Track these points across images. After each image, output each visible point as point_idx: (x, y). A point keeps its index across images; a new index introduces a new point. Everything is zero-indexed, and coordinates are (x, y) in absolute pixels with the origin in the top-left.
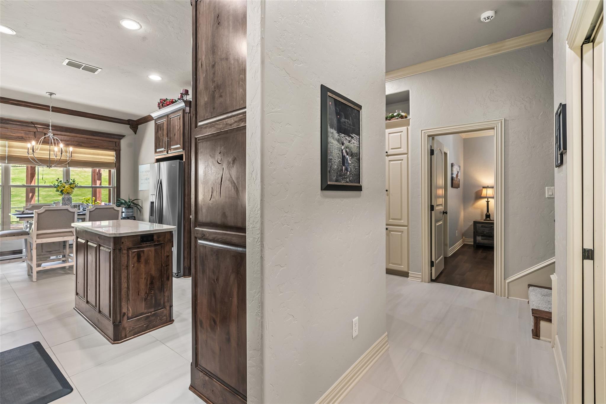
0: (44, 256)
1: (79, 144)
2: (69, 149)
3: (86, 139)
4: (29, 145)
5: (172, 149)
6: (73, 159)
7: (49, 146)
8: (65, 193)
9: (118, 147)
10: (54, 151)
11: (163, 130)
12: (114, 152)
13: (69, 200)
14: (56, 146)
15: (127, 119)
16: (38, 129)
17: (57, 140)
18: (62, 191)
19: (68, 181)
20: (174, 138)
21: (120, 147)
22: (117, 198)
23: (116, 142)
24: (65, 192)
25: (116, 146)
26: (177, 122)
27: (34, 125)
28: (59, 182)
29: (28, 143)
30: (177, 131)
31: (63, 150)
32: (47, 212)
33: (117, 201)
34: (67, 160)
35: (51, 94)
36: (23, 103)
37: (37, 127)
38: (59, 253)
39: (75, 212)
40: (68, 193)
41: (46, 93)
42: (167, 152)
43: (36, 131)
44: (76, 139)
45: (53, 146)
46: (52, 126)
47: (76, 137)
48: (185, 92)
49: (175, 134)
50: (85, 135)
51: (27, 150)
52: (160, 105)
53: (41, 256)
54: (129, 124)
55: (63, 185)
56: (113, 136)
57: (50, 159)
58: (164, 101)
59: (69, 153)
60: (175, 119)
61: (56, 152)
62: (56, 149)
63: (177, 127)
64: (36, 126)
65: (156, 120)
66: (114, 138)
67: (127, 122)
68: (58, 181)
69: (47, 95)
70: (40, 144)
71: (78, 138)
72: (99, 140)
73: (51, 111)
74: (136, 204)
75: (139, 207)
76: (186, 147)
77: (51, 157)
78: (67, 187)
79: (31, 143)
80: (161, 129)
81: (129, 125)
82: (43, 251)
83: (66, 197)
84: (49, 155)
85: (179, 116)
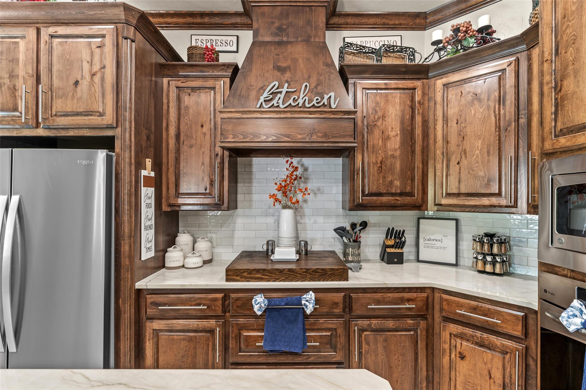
20: (75, 91)
26: (89, 51)
30: (87, 76)
42: (39, 126)
49: (77, 82)
60: (76, 42)
85: (99, 40)
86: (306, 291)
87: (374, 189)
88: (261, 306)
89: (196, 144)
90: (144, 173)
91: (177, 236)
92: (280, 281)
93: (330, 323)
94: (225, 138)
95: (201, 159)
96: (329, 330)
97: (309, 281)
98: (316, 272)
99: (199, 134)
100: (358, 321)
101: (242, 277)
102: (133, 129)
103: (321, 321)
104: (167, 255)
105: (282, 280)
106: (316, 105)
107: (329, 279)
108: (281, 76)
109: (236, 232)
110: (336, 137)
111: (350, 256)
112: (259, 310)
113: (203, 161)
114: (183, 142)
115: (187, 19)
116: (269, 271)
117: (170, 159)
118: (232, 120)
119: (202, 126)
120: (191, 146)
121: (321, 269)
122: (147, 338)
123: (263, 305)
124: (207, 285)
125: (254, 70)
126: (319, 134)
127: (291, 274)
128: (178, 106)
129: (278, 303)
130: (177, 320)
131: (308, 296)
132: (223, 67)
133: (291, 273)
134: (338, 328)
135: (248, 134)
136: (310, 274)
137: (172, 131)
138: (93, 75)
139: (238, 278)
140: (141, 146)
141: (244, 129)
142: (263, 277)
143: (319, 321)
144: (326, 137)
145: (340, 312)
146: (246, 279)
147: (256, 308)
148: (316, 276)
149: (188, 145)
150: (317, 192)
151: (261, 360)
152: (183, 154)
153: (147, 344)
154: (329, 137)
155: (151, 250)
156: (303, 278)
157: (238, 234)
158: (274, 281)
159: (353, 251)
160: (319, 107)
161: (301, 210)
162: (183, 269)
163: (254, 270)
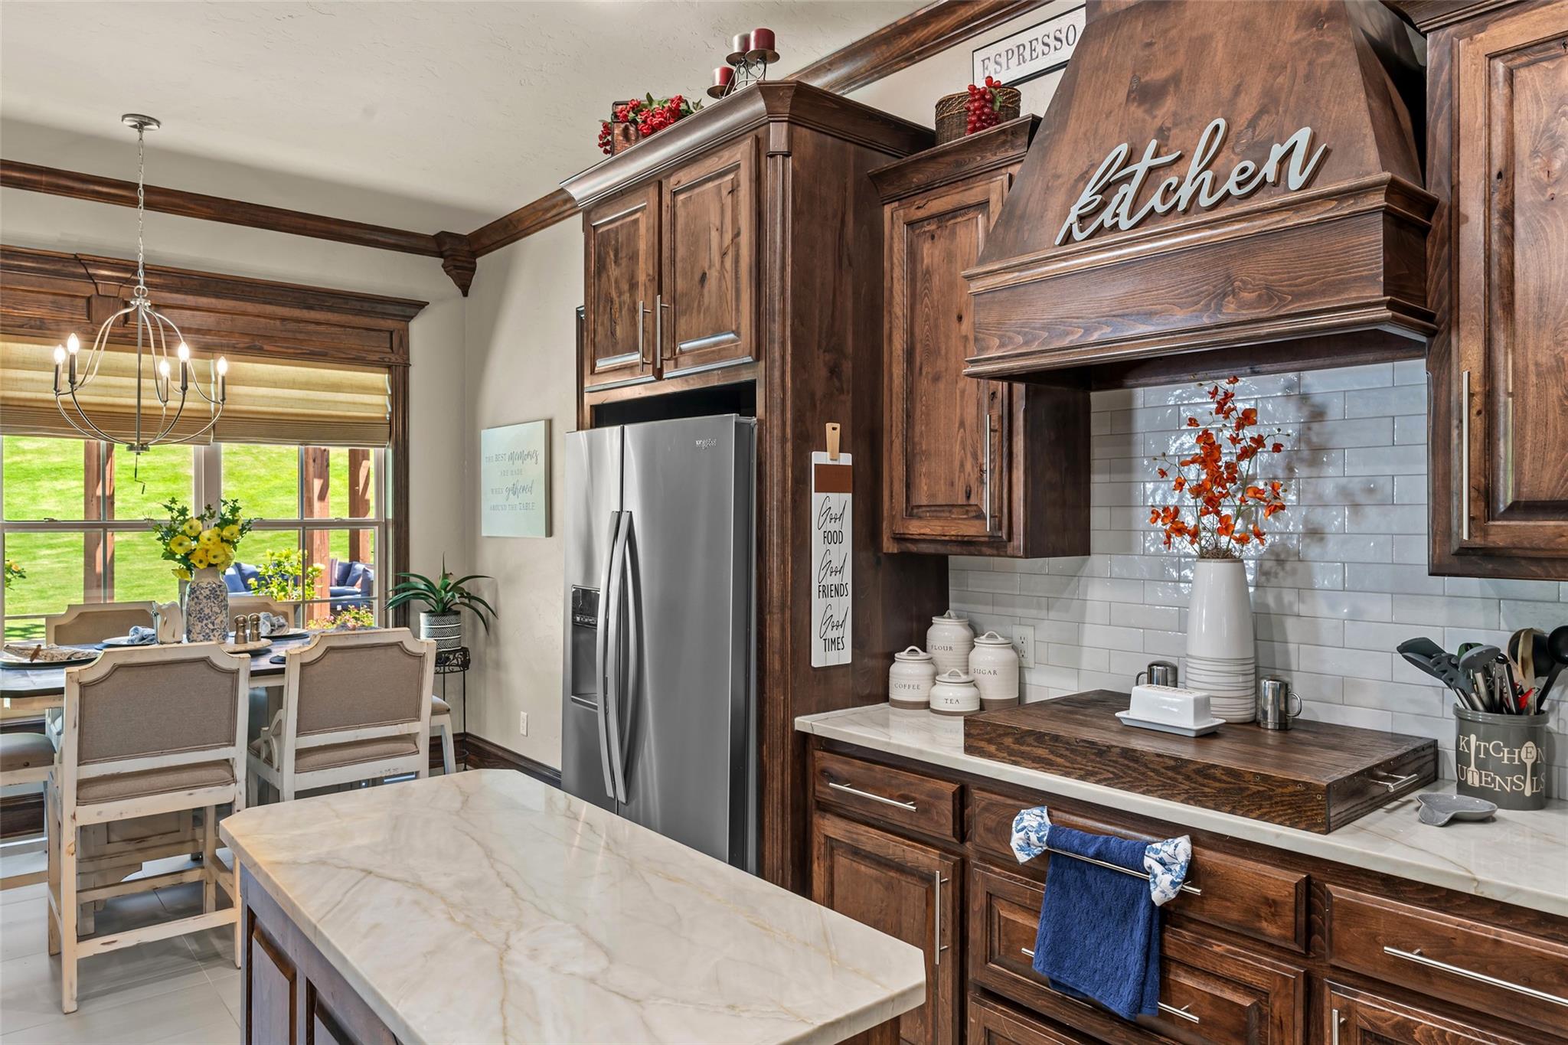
0: (116, 862)
1: (254, 346)
2: (215, 365)
3: (278, 322)
4: (59, 355)
5: (682, 352)
6: (231, 407)
7: (136, 356)
8: (201, 566)
9: (401, 351)
10: (156, 376)
11: (634, 257)
12: (385, 373)
13: (217, 597)
14: (163, 355)
15: (432, 232)
16: (100, 287)
17: (167, 328)
18: (186, 559)
19: (209, 511)
20: (702, 295)
21: (407, 352)
22: (397, 569)
23: (391, 333)
24: (201, 562)
25: (391, 348)
26: (718, 206)
27: (85, 266)
28: (175, 514)
29: (57, 345)
30: (716, 258)
31: (192, 371)
32: (120, 676)
33: (396, 583)
34: (210, 411)
35: (142, 122)
36: (44, 179)
37: (95, 274)
38: (177, 847)
39: (238, 671)
40: (210, 565)
41: (124, 117)
42: (659, 375)
43: (94, 293)
44: (241, 321)
45: (151, 353)
46: (149, 271)
47: (244, 314)
48: (757, 46)
49: (704, 275)
50: (277, 304)
51: (51, 376)
52: (616, 132)
53: (105, 863)
54: (440, 255)
55: (191, 527)
56: (379, 308)
57: (142, 411)
58: (637, 108)
59: (216, 383)
60: (703, 193)
61: (165, 379)
62: (164, 367)
63: (714, 235)
64: (91, 271)
65: (588, 213)
66: (384, 315)
67: (433, 246)
68: (171, 509)
69: (126, 130)
70: (99, 348)
71: (250, 318)
72: (328, 324)
73: (141, 205)
74: (470, 597)
75: (481, 608)
76: (772, 341)
77: (144, 402)
78: (209, 540)
79: (65, 346)
80: (622, 254)
81: (441, 257)
82: (114, 838)
83: (204, 585)
84: (136, 394)
85: (731, 176)
86: (1168, 830)
87: (1544, 485)
88: (1029, 838)
89: (946, 370)
90: (818, 458)
91: (932, 624)
92: (1098, 782)
93: (1245, 966)
94: (982, 350)
95: (958, 410)
96: (1248, 989)
97: (1186, 801)
98: (1207, 776)
99: (954, 340)
100: (1356, 995)
101: (1001, 747)
102: (789, 358)
103: (1216, 949)
104: (894, 668)
105: (1105, 779)
106: (1236, 192)
107: (1252, 811)
108: (1147, 117)
109: (1087, 626)
110: (1309, 295)
111: (1473, 767)
112: (1022, 849)
113: (962, 415)
114: (921, 369)
115: (959, 13)
116: (1068, 743)
117: (894, 415)
118: (998, 294)
119: (960, 318)
120: (936, 379)
121: (1224, 769)
122: (815, 854)
123: (1033, 837)
124: (920, 752)
125: (1073, 121)
126: (1245, 295)
127: (1129, 767)
128: (911, 273)
129: (1076, 842)
130: (867, 828)
131: (1165, 848)
132: (1003, 138)
133: (1131, 764)
134: (1277, 993)
135: (1034, 329)
136: (1188, 778)
137: (899, 343)
138: (724, 254)
139: (992, 748)
140: (813, 395)
141: (1026, 317)
142: (1051, 757)
143: (1211, 945)
144: (1271, 299)
145: (1285, 938)
146: (1010, 755)
147: (1016, 839)
148: (1207, 790)
149: (930, 376)
150: (1361, 499)
151: (1040, 1005)
152: (921, 400)
153: (815, 866)
154: (1285, 299)
155: (841, 646)
156: (1164, 785)
157: (1094, 635)
158: (1082, 778)
159: (1487, 750)
160: (1248, 196)
161: (1299, 565)
162: (926, 712)
163: (1030, 733)
